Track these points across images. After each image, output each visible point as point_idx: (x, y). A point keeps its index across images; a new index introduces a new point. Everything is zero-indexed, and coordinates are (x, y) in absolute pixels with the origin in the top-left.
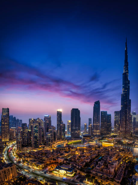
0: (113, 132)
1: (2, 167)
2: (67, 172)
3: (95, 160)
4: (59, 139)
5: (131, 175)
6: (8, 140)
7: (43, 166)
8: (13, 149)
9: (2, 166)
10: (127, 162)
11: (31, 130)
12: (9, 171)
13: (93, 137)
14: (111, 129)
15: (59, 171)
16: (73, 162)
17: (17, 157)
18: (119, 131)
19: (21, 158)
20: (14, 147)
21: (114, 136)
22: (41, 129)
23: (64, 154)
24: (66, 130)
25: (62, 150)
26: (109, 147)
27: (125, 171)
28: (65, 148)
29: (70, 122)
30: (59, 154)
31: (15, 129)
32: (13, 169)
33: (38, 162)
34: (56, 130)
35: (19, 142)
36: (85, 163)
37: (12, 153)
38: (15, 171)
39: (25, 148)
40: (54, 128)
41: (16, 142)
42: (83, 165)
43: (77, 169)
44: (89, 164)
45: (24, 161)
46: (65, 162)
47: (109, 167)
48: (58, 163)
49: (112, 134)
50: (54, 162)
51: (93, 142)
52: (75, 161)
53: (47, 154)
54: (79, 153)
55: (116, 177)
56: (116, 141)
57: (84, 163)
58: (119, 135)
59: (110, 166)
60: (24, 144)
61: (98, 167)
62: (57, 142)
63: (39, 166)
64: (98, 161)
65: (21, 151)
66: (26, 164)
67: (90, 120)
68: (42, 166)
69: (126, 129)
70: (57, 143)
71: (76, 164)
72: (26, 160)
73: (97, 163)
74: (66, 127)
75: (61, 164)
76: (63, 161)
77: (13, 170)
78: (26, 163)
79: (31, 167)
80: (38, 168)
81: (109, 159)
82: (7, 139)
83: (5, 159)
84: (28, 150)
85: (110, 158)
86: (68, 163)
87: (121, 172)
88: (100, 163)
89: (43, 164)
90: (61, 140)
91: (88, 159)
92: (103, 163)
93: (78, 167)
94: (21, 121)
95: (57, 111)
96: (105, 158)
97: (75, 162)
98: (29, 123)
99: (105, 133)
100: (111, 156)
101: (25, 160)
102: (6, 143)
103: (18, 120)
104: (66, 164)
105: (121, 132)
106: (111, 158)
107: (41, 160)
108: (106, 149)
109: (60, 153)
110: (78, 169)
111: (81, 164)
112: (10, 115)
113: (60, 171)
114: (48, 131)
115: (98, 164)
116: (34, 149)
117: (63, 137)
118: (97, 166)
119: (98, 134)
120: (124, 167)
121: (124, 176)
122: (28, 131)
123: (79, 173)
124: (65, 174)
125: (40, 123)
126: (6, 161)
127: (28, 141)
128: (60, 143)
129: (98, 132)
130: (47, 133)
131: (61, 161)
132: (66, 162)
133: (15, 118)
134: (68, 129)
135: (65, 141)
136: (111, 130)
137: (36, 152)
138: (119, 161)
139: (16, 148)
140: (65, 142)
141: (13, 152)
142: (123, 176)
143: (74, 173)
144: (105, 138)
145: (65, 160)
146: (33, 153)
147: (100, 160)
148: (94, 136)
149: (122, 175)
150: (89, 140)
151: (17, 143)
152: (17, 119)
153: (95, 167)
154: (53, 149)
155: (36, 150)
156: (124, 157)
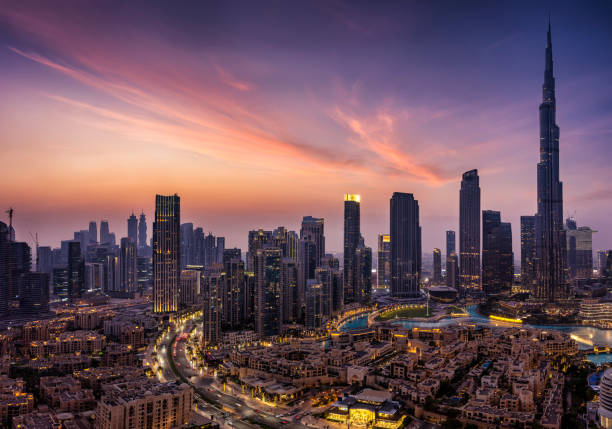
0: (517, 283)
1: (144, 392)
2: (377, 417)
3: (470, 374)
4: (352, 301)
5: (583, 405)
6: (175, 308)
7: (292, 397)
8: (189, 336)
9: (143, 389)
10: (564, 370)
11: (256, 272)
12: (165, 406)
13: (461, 298)
14: (512, 273)
15: (348, 412)
16: (398, 381)
17: (201, 366)
18: (534, 282)
19: (216, 367)
20: (195, 331)
21: (522, 297)
22: (291, 269)
23: (366, 353)
24: (374, 271)
25: (363, 337)
26: (509, 329)
27: (564, 396)
28: (371, 329)
29: (389, 241)
30: (351, 353)
31: (200, 269)
32: (181, 399)
33: (274, 381)
34: (341, 269)
35: (214, 314)
36: (438, 383)
37: (186, 351)
38: (187, 409)
39: (232, 335)
40: (334, 263)
41: (201, 314)
42: (432, 389)
43: (415, 402)
44: (454, 385)
45: (223, 379)
46: (371, 379)
47: (516, 390)
48: (346, 384)
49: (516, 290)
50: (332, 380)
51: (462, 312)
52: (406, 375)
53: (309, 356)
54: (418, 350)
55: (544, 417)
56: (528, 312)
57: (435, 382)
58: (536, 291)
59: (518, 387)
60: (228, 321)
61: (481, 393)
62: (342, 314)
63: (276, 399)
64: (481, 376)
65: (216, 345)
66: (230, 389)
67: (450, 236)
68: (289, 396)
69: (552, 274)
70: (345, 317)
71: (409, 387)
72: (233, 373)
73: (478, 382)
74: (375, 258)
75: (357, 388)
76: (365, 377)
77: (181, 403)
78: (231, 386)
79: (246, 398)
80: (272, 405)
81: (512, 367)
82: (171, 304)
83: (160, 368)
84: (242, 342)
85: (515, 364)
86: (381, 384)
87: (554, 400)
88: (489, 381)
89: (293, 390)
90: (357, 304)
91: (449, 370)
92: (496, 381)
93: (418, 398)
94: (222, 240)
95: (347, 203)
96: (500, 365)
97: (407, 379)
98: (251, 249)
99: (495, 285)
100: (517, 359)
101: (229, 375)
102: (166, 318)
103: (210, 237)
104: (376, 386)
105: (541, 283)
106: (518, 365)
107: (285, 375)
108: (502, 337)
109: (353, 349)
110: (417, 402)
111: (426, 387)
112: (181, 223)
113: (352, 411)
114: (312, 276)
115: (480, 385)
116: (264, 340)
117: (363, 295)
118: (478, 392)
119: (475, 286)
120: (559, 386)
121: (565, 410)
122: (246, 277)
123: (422, 418)
124: (371, 422)
125: (285, 245)
126: (160, 376)
127: (242, 311)
128: (356, 315)
129: (476, 281)
130: (309, 281)
131: (355, 376)
132: (376, 382)
133: (200, 230)
134: (381, 267)
135: (370, 307)
136: (513, 277)
137: (270, 349)
138: (541, 372)
139: (201, 333)
140: (371, 312)
141: (189, 348)
142: (562, 411)
143: (404, 417)
144: (497, 300)
145: (370, 375)
146: (260, 351)
147: (485, 373)
148: (464, 293)
149: (559, 410)
150: (450, 305)
151: (205, 318)
152: (206, 235)
153: (474, 393)
154: (331, 338)
155: (268, 341)
156: (554, 358)
